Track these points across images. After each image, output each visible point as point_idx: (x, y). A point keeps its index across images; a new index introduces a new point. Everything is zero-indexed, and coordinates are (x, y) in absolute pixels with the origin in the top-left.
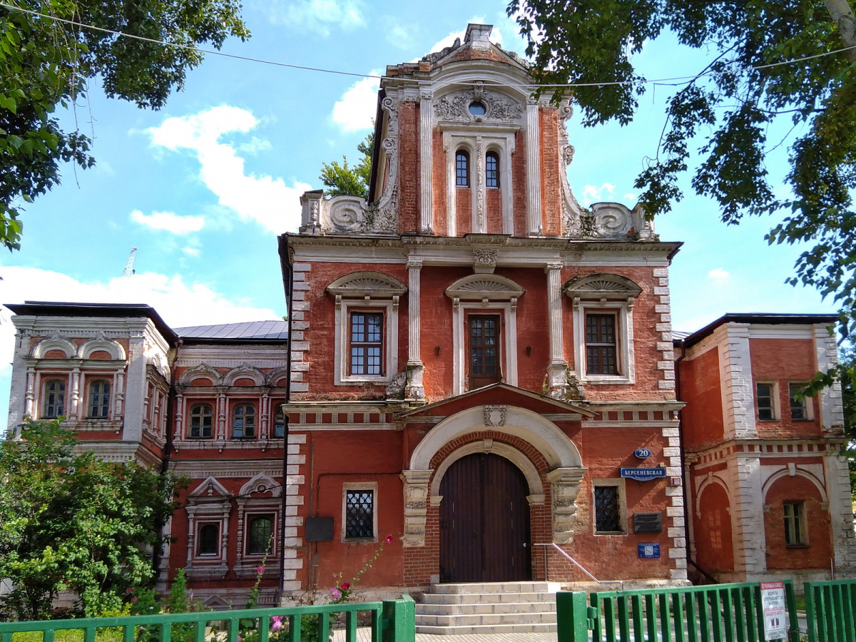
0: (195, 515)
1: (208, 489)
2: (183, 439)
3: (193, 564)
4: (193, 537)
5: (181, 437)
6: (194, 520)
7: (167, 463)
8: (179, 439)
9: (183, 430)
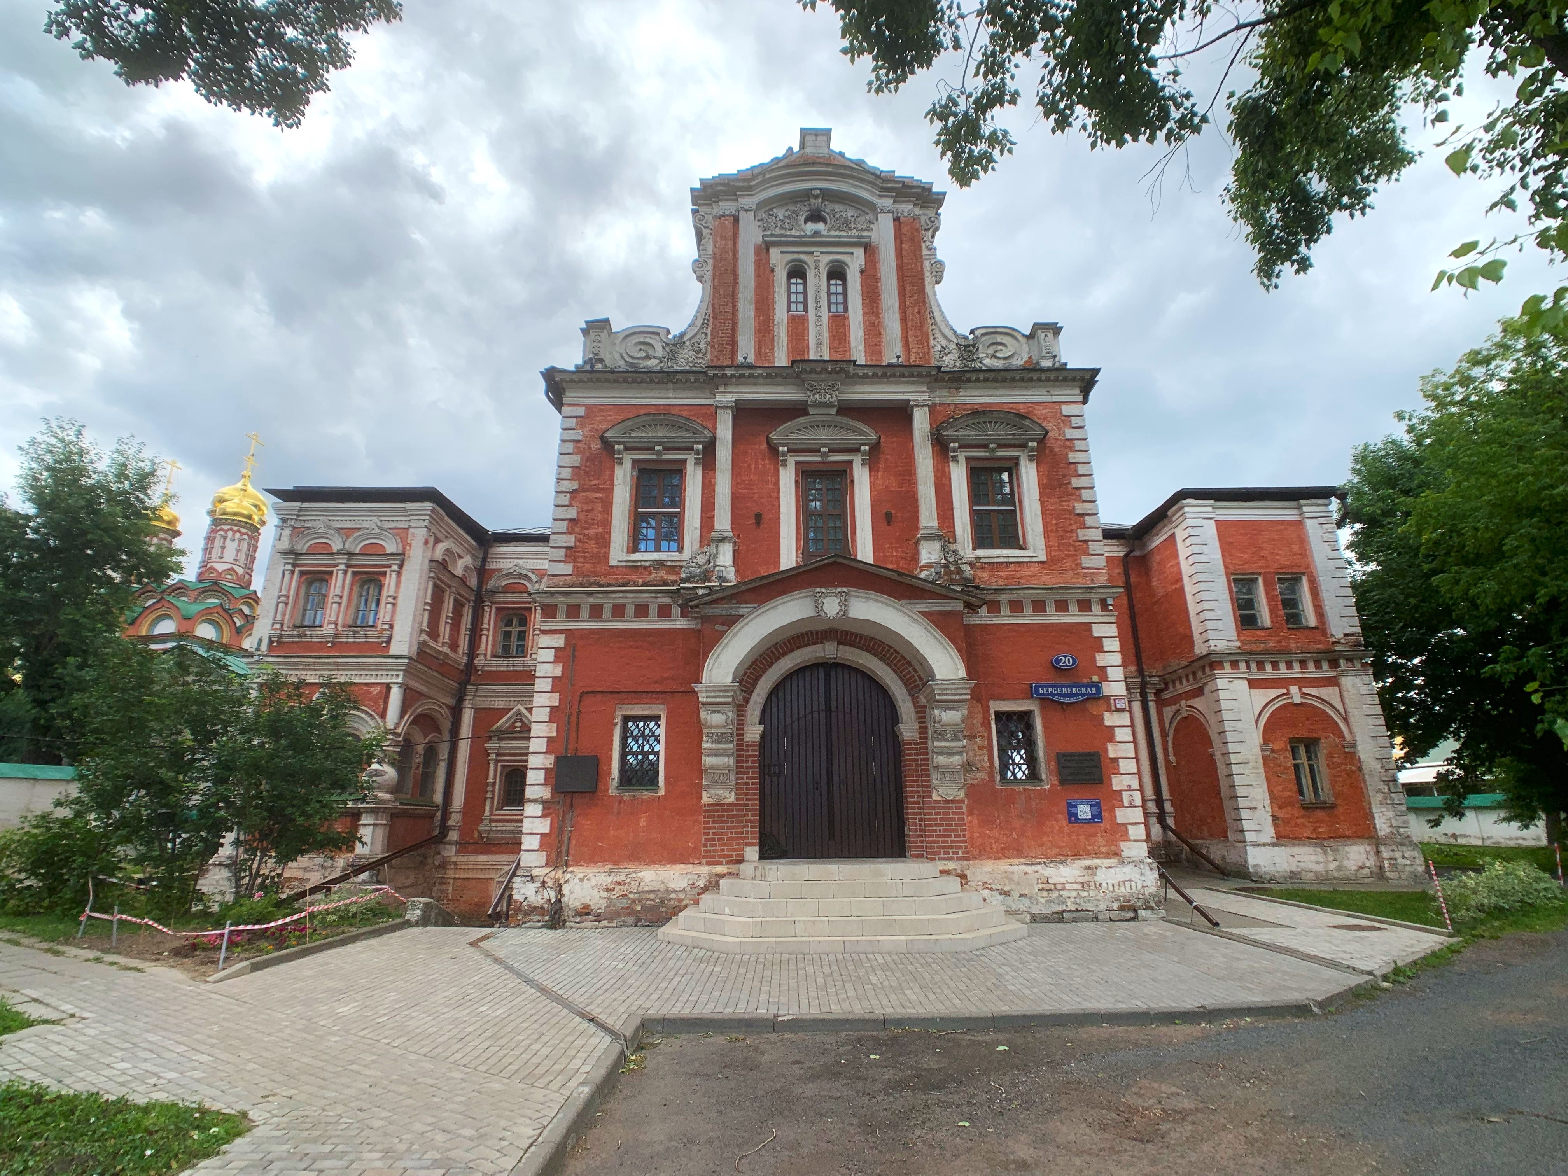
0: (498, 755)
1: (515, 721)
2: (488, 657)
3: (491, 821)
4: (494, 784)
5: (485, 655)
6: (497, 762)
7: (465, 688)
8: (482, 657)
9: (490, 647)
